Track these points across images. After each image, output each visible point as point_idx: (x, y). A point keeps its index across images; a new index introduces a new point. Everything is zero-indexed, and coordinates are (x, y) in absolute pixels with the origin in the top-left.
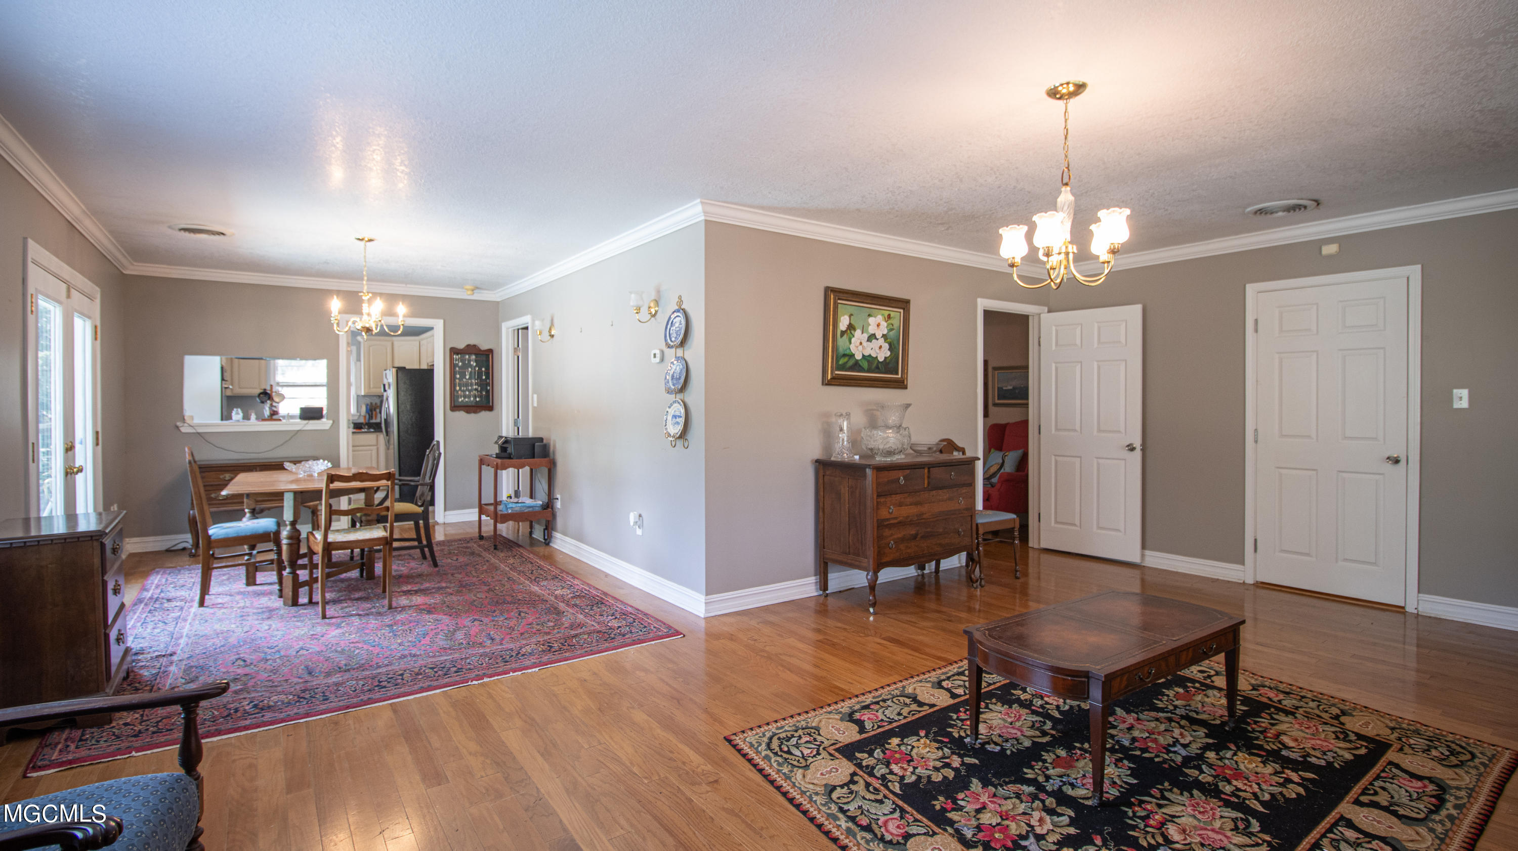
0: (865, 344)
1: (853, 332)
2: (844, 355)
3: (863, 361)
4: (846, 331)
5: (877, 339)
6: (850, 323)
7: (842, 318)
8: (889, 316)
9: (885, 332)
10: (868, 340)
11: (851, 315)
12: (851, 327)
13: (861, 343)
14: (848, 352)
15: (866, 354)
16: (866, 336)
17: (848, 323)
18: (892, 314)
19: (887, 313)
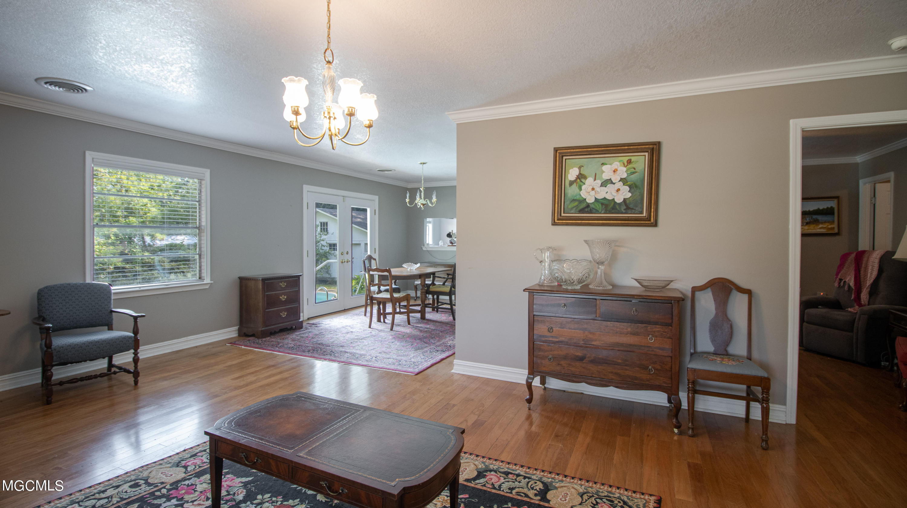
0: (598, 189)
1: (583, 180)
2: (574, 200)
3: (596, 204)
4: (575, 181)
5: (614, 184)
6: (580, 174)
7: (571, 171)
8: (629, 162)
9: (625, 176)
10: (601, 186)
11: (580, 168)
12: (581, 177)
13: (593, 189)
14: (578, 198)
15: (600, 197)
16: (599, 182)
17: (577, 173)
18: (633, 159)
19: (625, 159)
